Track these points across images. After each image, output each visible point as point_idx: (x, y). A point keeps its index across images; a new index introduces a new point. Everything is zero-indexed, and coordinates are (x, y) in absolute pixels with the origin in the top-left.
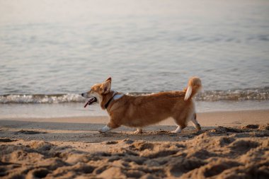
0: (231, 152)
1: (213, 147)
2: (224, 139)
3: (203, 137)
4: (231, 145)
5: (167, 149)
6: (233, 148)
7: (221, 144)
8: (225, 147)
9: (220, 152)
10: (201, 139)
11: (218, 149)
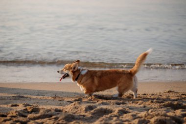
0: (91, 117)
1: (80, 112)
2: (89, 106)
3: (74, 105)
4: (92, 111)
5: (47, 113)
6: (93, 114)
7: (86, 110)
8: (88, 112)
9: (82, 117)
10: (73, 106)
11: (83, 113)
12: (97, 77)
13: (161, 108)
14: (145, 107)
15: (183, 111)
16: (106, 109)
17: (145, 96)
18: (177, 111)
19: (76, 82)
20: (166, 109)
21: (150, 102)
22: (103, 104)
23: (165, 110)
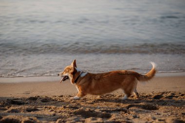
12: (95, 80)
13: (71, 116)
14: (54, 115)
15: (93, 120)
16: (13, 119)
17: (61, 98)
18: (87, 119)
19: (75, 84)
20: (76, 117)
21: (63, 107)
22: (13, 111)
23: (74, 119)
